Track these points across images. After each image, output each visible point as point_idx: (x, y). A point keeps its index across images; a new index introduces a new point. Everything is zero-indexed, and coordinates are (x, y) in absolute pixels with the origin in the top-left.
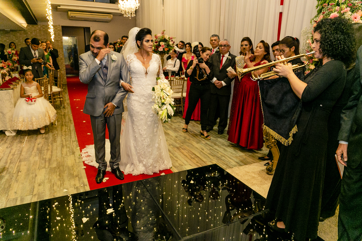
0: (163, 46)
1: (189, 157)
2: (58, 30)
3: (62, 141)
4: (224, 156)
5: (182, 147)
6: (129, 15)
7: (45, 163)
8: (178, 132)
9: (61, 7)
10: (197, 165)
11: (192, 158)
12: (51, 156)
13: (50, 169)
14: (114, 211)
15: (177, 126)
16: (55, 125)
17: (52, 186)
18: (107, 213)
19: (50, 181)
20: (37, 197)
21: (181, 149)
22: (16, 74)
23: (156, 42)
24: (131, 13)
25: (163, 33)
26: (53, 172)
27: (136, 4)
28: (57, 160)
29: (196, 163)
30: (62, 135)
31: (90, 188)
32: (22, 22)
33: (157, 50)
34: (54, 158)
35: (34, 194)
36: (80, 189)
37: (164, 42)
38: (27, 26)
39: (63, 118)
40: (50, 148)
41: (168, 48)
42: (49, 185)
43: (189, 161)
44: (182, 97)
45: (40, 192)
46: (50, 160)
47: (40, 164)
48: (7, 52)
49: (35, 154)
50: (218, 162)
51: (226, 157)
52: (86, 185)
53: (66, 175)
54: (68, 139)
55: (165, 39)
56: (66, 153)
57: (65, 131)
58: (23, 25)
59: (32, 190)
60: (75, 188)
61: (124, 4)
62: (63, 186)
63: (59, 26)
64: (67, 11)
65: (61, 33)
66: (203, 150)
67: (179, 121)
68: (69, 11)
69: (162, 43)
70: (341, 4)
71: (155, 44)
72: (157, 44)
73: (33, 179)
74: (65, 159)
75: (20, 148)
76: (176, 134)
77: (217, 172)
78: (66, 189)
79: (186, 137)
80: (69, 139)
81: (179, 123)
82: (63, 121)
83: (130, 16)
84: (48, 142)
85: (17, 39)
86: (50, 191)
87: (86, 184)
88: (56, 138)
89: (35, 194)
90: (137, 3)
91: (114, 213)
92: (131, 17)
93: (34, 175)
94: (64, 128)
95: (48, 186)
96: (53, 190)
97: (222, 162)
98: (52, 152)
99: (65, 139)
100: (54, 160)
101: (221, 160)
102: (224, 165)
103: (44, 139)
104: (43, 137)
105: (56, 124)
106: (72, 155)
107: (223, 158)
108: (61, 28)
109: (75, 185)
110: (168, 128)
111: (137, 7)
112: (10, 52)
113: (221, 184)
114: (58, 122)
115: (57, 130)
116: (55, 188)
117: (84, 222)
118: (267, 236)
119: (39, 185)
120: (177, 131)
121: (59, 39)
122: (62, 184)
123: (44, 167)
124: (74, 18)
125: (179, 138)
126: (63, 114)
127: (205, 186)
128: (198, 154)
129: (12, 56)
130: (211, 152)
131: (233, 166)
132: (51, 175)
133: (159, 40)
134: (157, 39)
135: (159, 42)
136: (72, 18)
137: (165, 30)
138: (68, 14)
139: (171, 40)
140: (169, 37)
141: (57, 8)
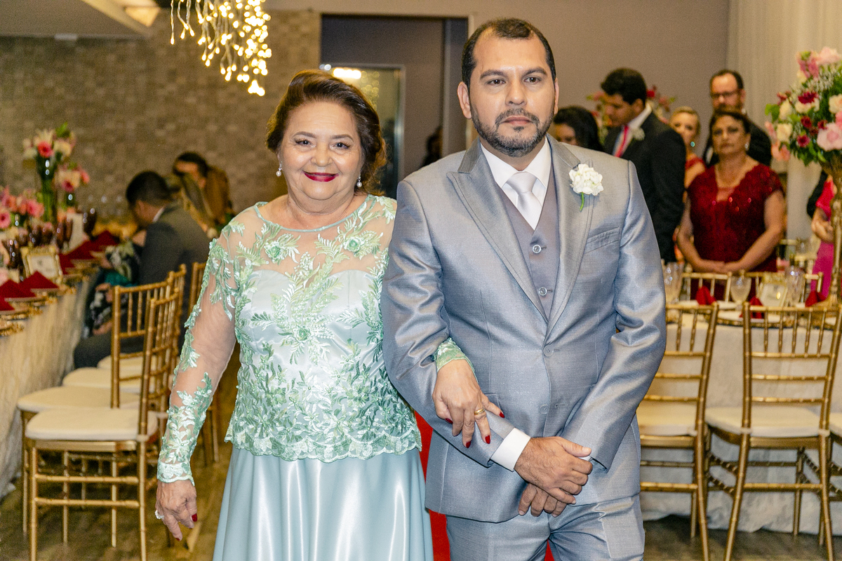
2: (304, 35)
16: (186, 546)
33: (809, 144)
38: (157, 16)
48: (33, 146)
58: (138, 14)
71: (800, 107)
72: (808, 106)
85: (100, 85)
105: (192, 542)
108: (316, 25)
112: (44, 149)
129: (54, 169)
133: (828, 84)
134: (811, 78)
135: (827, 94)
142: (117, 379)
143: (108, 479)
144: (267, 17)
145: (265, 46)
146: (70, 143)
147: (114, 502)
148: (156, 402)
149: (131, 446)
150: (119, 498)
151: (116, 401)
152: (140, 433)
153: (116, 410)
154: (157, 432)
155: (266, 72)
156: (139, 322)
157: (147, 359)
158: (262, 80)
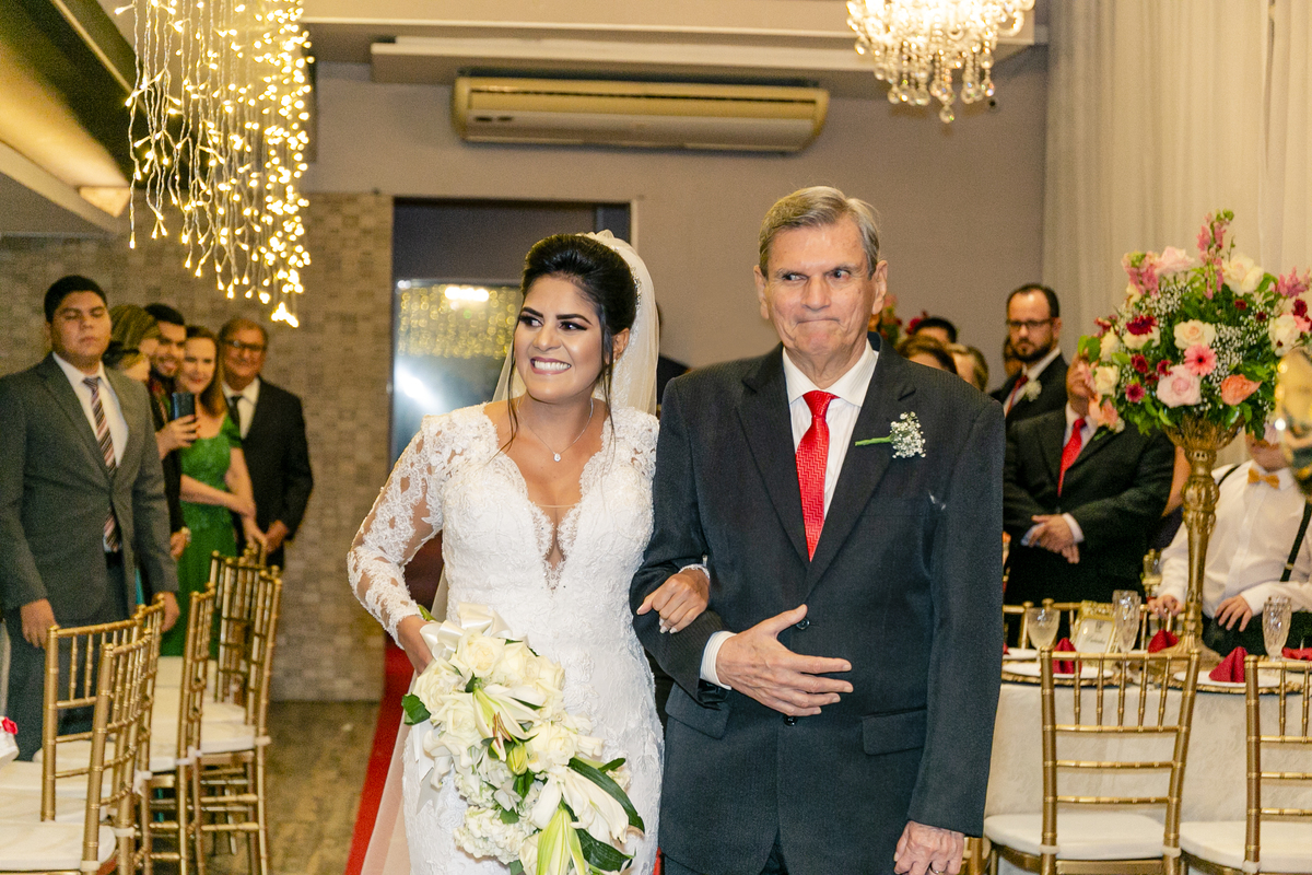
0: (1201, 360)
2: (366, 232)
6: (936, 92)
9: (405, 47)
23: (1140, 326)
24: (957, 76)
25: (1214, 241)
32: (88, 176)
33: (1145, 398)
37: (1214, 321)
41: (1252, 376)
55: (1226, 288)
58: (100, 199)
63: (371, 200)
65: (384, 256)
68: (463, 73)
69: (1194, 335)
71: (1131, 340)
72: (1144, 338)
83: (945, 98)
108: (387, 214)
111: (1011, 22)
124: (500, 130)
133: (1172, 303)
134: (1147, 294)
135: (1171, 320)
136: (482, 131)
137: (1229, 216)
138: (453, 97)
139: (1289, 304)
140: (1266, 279)
141: (368, 59)
142: (50, 777)
144: (304, 202)
145: (299, 249)
151: (48, 808)
152: (85, 858)
153: (48, 822)
154: (115, 858)
155: (300, 289)
156: (88, 683)
157: (99, 739)
158: (294, 303)
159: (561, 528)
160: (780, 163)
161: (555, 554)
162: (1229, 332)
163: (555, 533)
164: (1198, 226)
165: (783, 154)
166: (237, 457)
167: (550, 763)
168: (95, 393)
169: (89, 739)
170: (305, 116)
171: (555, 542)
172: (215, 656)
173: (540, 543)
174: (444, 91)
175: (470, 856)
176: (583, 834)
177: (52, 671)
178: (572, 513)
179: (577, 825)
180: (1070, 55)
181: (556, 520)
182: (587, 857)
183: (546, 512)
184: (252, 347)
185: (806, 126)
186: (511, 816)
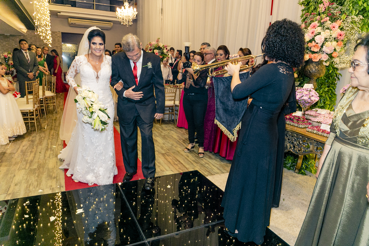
1: (172, 163)
2: (58, 36)
3: (48, 144)
4: (208, 164)
5: (167, 154)
6: (126, 23)
7: (27, 164)
8: (167, 139)
9: (62, 14)
10: (179, 171)
11: (175, 164)
12: (34, 158)
13: (30, 170)
14: (83, 211)
15: (167, 134)
16: (45, 129)
17: (28, 186)
18: (76, 213)
19: (28, 182)
20: (11, 196)
21: (166, 155)
22: (9, 77)
23: (150, 50)
24: (129, 21)
25: (158, 41)
26: (32, 173)
27: (133, 12)
28: (39, 162)
29: (178, 169)
30: (49, 139)
31: (66, 189)
32: (21, 27)
34: (36, 160)
35: (8, 193)
36: (55, 190)
37: (158, 50)
38: (27, 31)
39: (53, 123)
40: (34, 150)
41: (162, 56)
42: (26, 185)
43: (171, 167)
44: (174, 105)
45: (15, 191)
46: (32, 161)
47: (21, 165)
48: (3, 55)
49: (18, 156)
50: (201, 169)
51: (210, 164)
52: (63, 187)
53: (45, 176)
54: (54, 142)
55: (159, 46)
56: (50, 156)
57: (53, 135)
58: (23, 30)
59: (8, 189)
60: (50, 189)
61: (122, 12)
62: (39, 186)
63: (59, 32)
64: (67, 18)
65: (61, 39)
66: (188, 157)
67: (169, 129)
68: (69, 18)
69: (156, 51)
70: (321, 13)
73: (10, 179)
74: (47, 161)
75: (4, 149)
76: (164, 141)
77: (197, 178)
78: (42, 190)
79: (174, 144)
80: (56, 142)
81: (170, 130)
82: (53, 125)
84: (33, 145)
86: (25, 191)
87: (62, 185)
88: (42, 141)
89: (10, 193)
90: (135, 12)
91: (84, 214)
92: (129, 25)
93: (13, 175)
94: (52, 132)
95: (24, 186)
96: (29, 190)
97: (205, 169)
98: (35, 154)
99: (51, 142)
100: (36, 162)
101: (205, 167)
102: (206, 172)
103: (30, 142)
104: (30, 140)
105: (45, 128)
106: (54, 158)
107: (207, 165)
108: (61, 34)
109: (51, 186)
110: (158, 135)
111: (134, 16)
112: (6, 56)
113: (199, 190)
114: (47, 126)
115: (45, 134)
116: (31, 188)
117: (51, 221)
118: (234, 241)
119: (16, 185)
120: (165, 138)
121: (59, 45)
122: (39, 185)
123: (25, 169)
124: (74, 25)
125: (166, 145)
126: (54, 118)
127: (182, 190)
128: (182, 161)
129: (8, 60)
130: (196, 159)
131: (215, 173)
132: (29, 176)
133: (154, 48)
134: (151, 47)
135: (154, 49)
136: (72, 25)
137: (159, 38)
138: (68, 21)
139: (165, 48)
140: (163, 45)
141: (57, 15)
142: (28, 99)
143: (28, 117)
144: (51, 32)
145: (51, 38)
146: (11, 55)
147: (29, 121)
148: (36, 103)
149: (32, 111)
150: (30, 120)
151: (28, 103)
152: (33, 108)
153: (28, 105)
154: (37, 108)
155: (51, 42)
156: (31, 88)
157: (34, 95)
158: (51, 44)
159: (98, 74)
160: (107, 31)
161: (97, 77)
162: (160, 51)
163: (97, 74)
164: (156, 39)
165: (108, 30)
166: (45, 63)
167: (96, 110)
168: (26, 54)
169: (32, 95)
170: (50, 21)
171: (97, 76)
172: (46, 85)
173: (95, 76)
174: (67, 20)
175: (84, 123)
176: (101, 120)
177: (26, 87)
178: (100, 71)
179: (100, 119)
180: (139, 20)
181: (97, 73)
182: (101, 123)
183: (96, 71)
184: (47, 50)
185: (110, 27)
186: (90, 117)
